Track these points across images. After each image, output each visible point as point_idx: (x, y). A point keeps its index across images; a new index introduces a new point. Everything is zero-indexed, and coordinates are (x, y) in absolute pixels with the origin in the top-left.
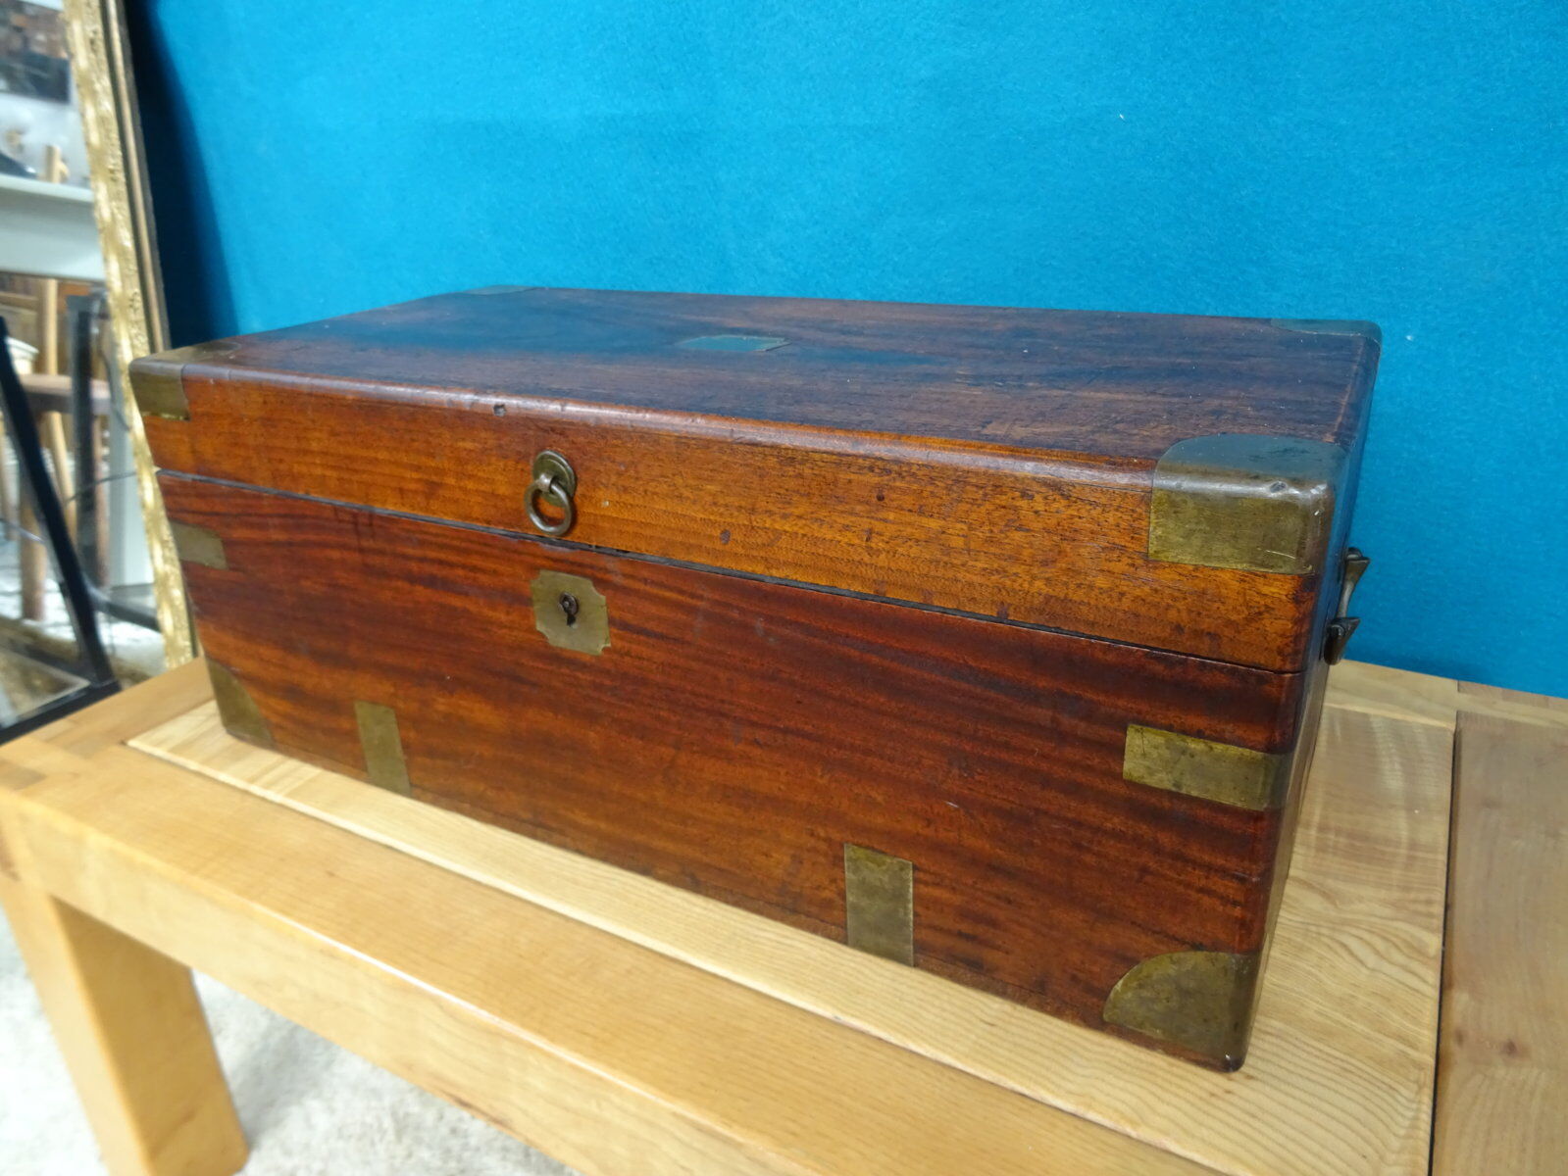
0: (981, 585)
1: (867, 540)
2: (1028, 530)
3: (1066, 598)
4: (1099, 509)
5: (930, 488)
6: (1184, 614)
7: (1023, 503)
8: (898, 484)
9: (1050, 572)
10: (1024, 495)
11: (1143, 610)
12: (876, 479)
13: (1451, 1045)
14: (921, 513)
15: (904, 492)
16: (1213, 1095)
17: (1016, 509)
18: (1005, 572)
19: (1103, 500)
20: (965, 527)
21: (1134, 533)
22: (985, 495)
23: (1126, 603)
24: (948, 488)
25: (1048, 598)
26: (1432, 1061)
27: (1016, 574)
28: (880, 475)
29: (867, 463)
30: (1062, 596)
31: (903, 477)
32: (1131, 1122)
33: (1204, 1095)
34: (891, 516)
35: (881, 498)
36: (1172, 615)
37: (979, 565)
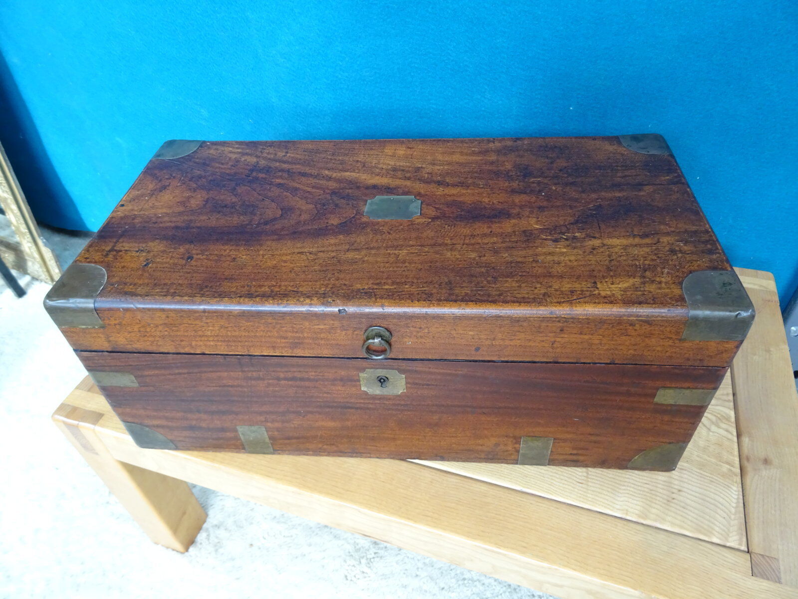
0: (604, 354)
1: (552, 344)
2: (629, 336)
3: (642, 354)
4: (663, 327)
5: (587, 326)
6: (691, 355)
7: (631, 328)
8: (571, 325)
9: (636, 347)
10: (631, 325)
11: (674, 355)
12: (561, 325)
13: (745, 463)
14: (581, 334)
15: (574, 328)
16: (668, 501)
17: (626, 329)
18: (616, 349)
19: (667, 324)
20: (601, 337)
21: (677, 333)
22: (613, 326)
23: (668, 354)
24: (596, 325)
25: (634, 355)
26: (739, 471)
27: (621, 349)
28: (563, 323)
29: (557, 320)
30: (641, 354)
31: (575, 323)
32: (643, 518)
33: (665, 501)
34: (566, 336)
35: (562, 330)
36: (687, 356)
37: (605, 348)
